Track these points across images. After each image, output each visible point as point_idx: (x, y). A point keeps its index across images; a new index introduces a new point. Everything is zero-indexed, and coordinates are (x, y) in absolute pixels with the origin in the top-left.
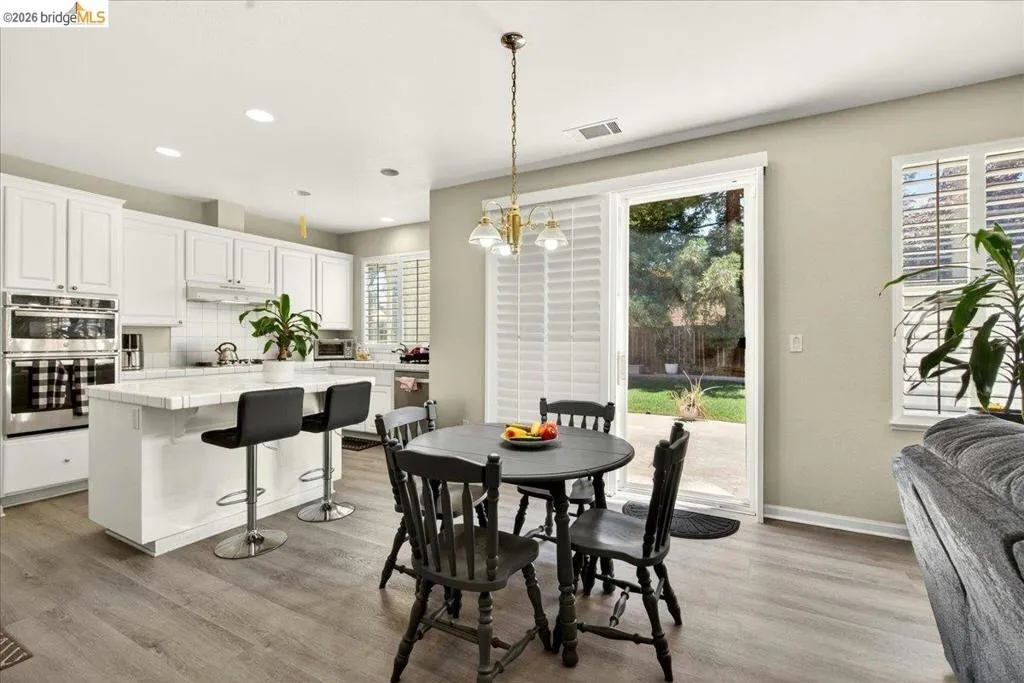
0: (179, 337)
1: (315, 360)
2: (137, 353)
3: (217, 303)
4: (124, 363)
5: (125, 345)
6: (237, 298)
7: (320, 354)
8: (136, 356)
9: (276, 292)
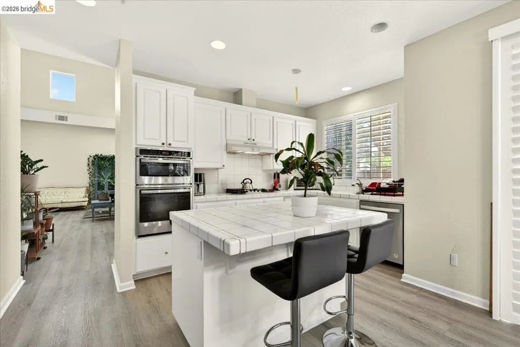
0: (222, 175)
1: (295, 189)
2: (202, 185)
3: (242, 154)
4: (195, 190)
5: (196, 180)
6: (253, 150)
7: (297, 186)
8: (201, 186)
9: (273, 146)
